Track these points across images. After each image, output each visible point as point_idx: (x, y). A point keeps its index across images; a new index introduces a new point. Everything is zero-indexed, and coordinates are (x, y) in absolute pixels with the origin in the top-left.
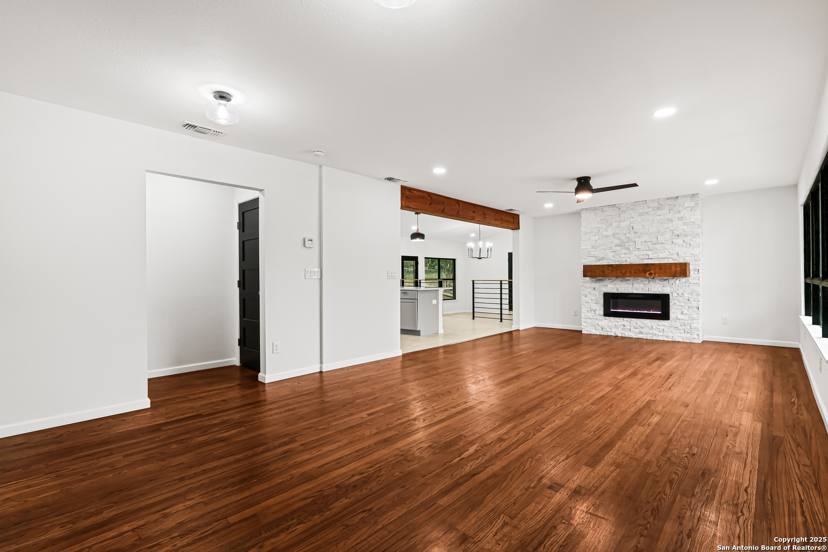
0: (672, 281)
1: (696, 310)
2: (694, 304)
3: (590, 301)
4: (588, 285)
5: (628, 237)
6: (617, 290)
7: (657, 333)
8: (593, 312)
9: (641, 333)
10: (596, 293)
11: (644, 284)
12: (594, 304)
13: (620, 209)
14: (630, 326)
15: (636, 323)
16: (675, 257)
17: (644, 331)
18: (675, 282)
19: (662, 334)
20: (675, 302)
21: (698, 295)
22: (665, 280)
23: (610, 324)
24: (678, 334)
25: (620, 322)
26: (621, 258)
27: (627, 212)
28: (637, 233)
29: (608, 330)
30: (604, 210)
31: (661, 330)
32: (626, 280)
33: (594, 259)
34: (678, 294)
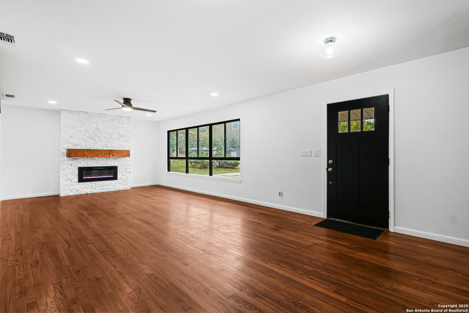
0: (118, 159)
1: (129, 173)
2: (128, 171)
3: (67, 173)
4: (66, 162)
5: (95, 134)
6: (88, 165)
7: (111, 187)
8: (69, 180)
9: (103, 189)
10: (72, 167)
11: (104, 161)
12: (71, 175)
13: (90, 115)
14: (96, 186)
15: (99, 184)
16: (120, 147)
17: (104, 188)
18: (120, 160)
19: (113, 188)
20: (120, 170)
21: (130, 166)
22: (115, 159)
23: (83, 187)
24: (121, 187)
25: (89, 185)
26: (91, 145)
27: (95, 118)
28: (101, 132)
29: (81, 191)
30: (79, 114)
31: (113, 186)
32: (94, 159)
33: (72, 145)
34: (121, 166)
